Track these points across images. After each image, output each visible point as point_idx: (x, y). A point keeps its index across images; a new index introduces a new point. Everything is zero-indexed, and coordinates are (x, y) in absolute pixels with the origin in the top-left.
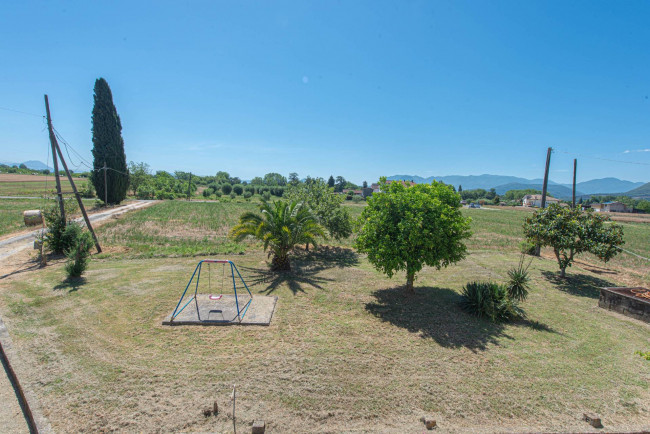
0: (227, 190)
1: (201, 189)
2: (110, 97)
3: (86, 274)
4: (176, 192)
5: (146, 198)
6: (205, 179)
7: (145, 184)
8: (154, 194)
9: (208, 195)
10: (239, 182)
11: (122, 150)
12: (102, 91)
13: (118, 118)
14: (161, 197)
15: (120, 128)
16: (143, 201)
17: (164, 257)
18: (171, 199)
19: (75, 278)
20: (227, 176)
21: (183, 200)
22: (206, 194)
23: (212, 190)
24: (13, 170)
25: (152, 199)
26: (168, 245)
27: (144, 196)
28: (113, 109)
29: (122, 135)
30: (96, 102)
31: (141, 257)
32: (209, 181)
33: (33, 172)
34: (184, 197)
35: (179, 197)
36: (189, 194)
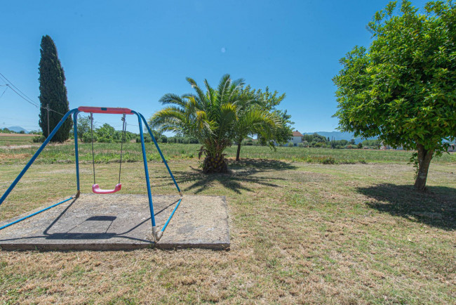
12: (48, 46)
13: (62, 70)
27: (88, 141)
28: (57, 62)
29: (65, 85)
30: (42, 55)
36: (125, 140)
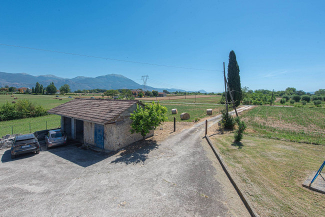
0: (297, 99)
1: (278, 99)
2: (235, 58)
3: (242, 141)
4: (264, 101)
5: (248, 104)
6: (278, 93)
7: (247, 97)
8: (251, 102)
9: (284, 102)
10: (304, 93)
11: (239, 81)
12: (232, 56)
13: (238, 67)
14: (255, 104)
15: (239, 71)
16: (246, 106)
17: (278, 139)
18: (261, 105)
19: (238, 142)
20: (294, 90)
21: (268, 105)
22: (282, 102)
23: (285, 99)
24: (196, 94)
25: (251, 105)
26: (277, 133)
27: (246, 103)
30: (230, 62)
31: (264, 137)
32: (281, 94)
33: (202, 94)
34: (268, 104)
35: (266, 104)
36: (271, 102)
